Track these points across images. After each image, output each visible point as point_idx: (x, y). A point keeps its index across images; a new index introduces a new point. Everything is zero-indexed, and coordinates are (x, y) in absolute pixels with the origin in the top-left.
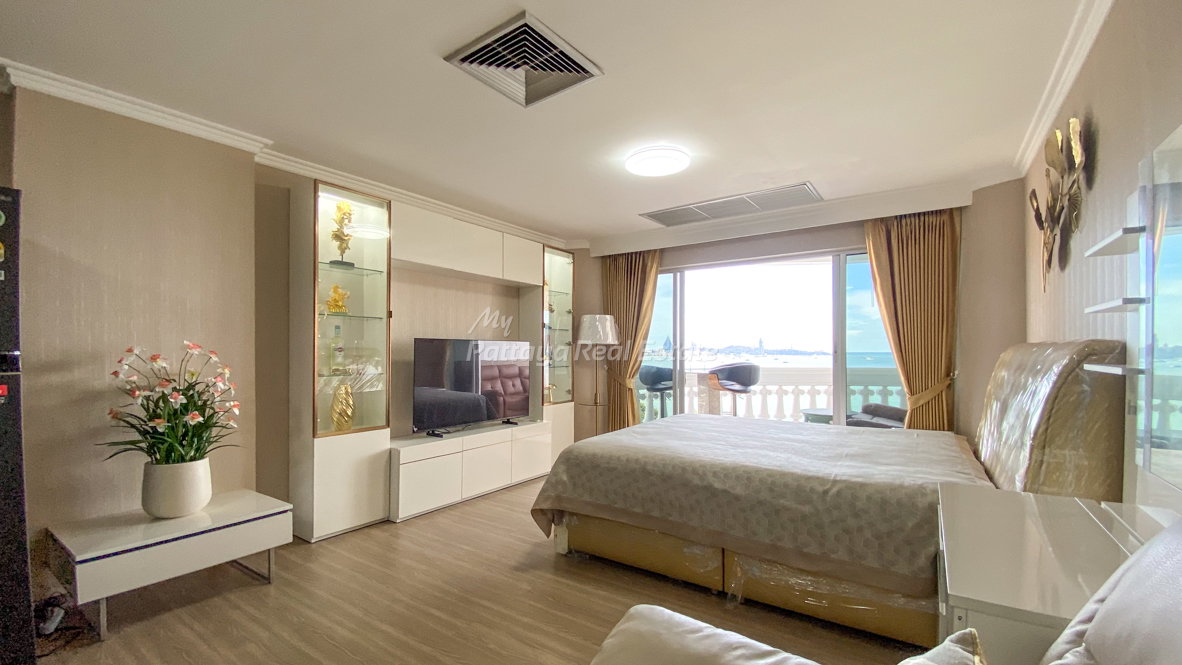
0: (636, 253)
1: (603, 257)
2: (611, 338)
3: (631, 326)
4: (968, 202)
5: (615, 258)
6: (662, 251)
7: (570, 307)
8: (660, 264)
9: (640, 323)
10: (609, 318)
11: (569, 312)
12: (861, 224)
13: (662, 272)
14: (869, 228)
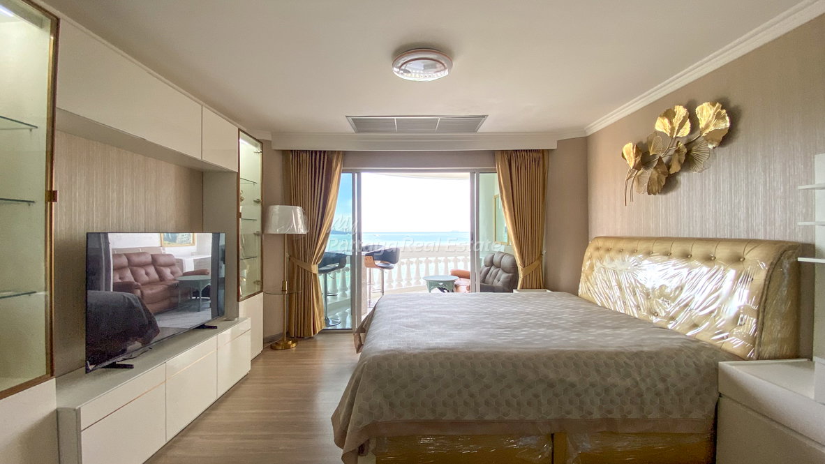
0: (320, 152)
1: (283, 151)
2: (300, 227)
3: (318, 217)
4: (554, 147)
5: (297, 153)
6: (345, 153)
7: (259, 197)
8: (344, 164)
9: (325, 216)
10: (299, 210)
11: (257, 202)
12: (493, 153)
13: (345, 171)
14: (499, 157)
